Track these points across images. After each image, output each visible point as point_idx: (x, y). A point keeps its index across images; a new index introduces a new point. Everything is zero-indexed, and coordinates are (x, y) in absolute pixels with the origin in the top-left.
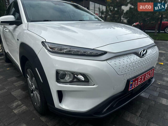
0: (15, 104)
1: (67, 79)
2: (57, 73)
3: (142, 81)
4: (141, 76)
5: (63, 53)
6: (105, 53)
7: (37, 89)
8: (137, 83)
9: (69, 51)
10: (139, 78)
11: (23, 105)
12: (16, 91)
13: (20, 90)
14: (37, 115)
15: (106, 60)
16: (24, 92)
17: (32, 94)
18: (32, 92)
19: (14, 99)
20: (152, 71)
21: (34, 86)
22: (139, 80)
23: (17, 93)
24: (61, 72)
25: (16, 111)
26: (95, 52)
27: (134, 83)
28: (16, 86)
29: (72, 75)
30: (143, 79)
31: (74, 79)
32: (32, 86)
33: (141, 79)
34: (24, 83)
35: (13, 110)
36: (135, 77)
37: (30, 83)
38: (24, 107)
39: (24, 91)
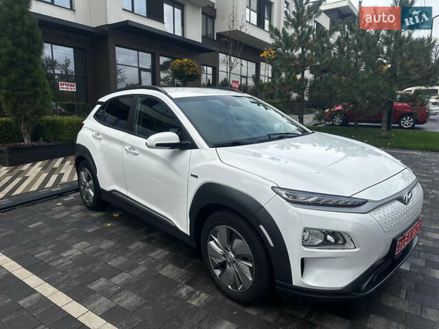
0: (183, 291)
2: (304, 232)
4: (408, 233)
5: (308, 204)
6: (365, 202)
8: (404, 243)
11: (198, 292)
12: (166, 268)
13: (171, 266)
15: (369, 212)
16: (182, 270)
17: (218, 271)
18: (220, 267)
20: (418, 223)
21: (232, 255)
22: (406, 239)
23: (170, 272)
25: (194, 303)
26: (352, 201)
27: (401, 243)
28: (157, 258)
29: (322, 235)
31: (324, 241)
33: (408, 236)
34: (167, 253)
35: (189, 301)
36: (402, 234)
37: (219, 249)
38: (204, 296)
39: (181, 267)
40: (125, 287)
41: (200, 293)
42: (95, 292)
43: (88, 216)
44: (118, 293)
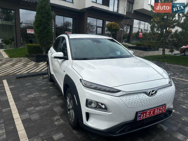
0: (56, 118)
1: (93, 105)
2: (87, 100)
3: (151, 115)
4: (150, 111)
5: (92, 88)
6: (119, 91)
7: (73, 109)
8: (146, 115)
9: (96, 87)
10: (148, 112)
11: (61, 119)
12: (57, 108)
13: (59, 107)
14: (71, 128)
15: (120, 96)
16: (62, 110)
17: (69, 112)
18: (69, 111)
19: (55, 114)
20: (162, 107)
21: (71, 106)
22: (147, 114)
23: (57, 109)
24: (90, 100)
25: (56, 123)
26: (112, 90)
27: (142, 115)
28: (57, 103)
29: (96, 103)
30: (152, 113)
31: (97, 106)
32: (70, 106)
33: (150, 113)
35: (55, 122)
37: (69, 103)
38: (62, 121)
39: (63, 108)
40: (38, 112)
41: (61, 120)
42: (27, 111)
43: (47, 83)
44: (34, 113)
